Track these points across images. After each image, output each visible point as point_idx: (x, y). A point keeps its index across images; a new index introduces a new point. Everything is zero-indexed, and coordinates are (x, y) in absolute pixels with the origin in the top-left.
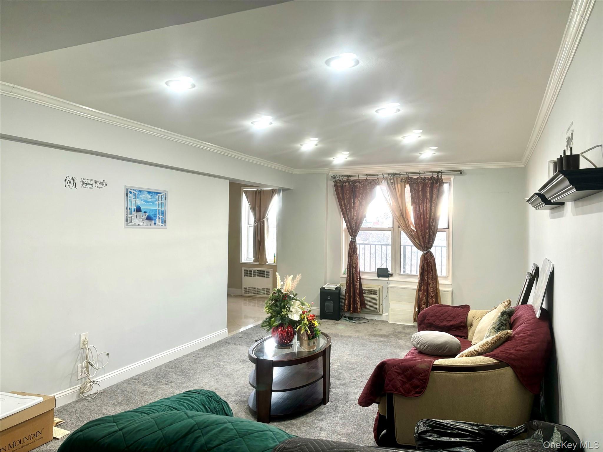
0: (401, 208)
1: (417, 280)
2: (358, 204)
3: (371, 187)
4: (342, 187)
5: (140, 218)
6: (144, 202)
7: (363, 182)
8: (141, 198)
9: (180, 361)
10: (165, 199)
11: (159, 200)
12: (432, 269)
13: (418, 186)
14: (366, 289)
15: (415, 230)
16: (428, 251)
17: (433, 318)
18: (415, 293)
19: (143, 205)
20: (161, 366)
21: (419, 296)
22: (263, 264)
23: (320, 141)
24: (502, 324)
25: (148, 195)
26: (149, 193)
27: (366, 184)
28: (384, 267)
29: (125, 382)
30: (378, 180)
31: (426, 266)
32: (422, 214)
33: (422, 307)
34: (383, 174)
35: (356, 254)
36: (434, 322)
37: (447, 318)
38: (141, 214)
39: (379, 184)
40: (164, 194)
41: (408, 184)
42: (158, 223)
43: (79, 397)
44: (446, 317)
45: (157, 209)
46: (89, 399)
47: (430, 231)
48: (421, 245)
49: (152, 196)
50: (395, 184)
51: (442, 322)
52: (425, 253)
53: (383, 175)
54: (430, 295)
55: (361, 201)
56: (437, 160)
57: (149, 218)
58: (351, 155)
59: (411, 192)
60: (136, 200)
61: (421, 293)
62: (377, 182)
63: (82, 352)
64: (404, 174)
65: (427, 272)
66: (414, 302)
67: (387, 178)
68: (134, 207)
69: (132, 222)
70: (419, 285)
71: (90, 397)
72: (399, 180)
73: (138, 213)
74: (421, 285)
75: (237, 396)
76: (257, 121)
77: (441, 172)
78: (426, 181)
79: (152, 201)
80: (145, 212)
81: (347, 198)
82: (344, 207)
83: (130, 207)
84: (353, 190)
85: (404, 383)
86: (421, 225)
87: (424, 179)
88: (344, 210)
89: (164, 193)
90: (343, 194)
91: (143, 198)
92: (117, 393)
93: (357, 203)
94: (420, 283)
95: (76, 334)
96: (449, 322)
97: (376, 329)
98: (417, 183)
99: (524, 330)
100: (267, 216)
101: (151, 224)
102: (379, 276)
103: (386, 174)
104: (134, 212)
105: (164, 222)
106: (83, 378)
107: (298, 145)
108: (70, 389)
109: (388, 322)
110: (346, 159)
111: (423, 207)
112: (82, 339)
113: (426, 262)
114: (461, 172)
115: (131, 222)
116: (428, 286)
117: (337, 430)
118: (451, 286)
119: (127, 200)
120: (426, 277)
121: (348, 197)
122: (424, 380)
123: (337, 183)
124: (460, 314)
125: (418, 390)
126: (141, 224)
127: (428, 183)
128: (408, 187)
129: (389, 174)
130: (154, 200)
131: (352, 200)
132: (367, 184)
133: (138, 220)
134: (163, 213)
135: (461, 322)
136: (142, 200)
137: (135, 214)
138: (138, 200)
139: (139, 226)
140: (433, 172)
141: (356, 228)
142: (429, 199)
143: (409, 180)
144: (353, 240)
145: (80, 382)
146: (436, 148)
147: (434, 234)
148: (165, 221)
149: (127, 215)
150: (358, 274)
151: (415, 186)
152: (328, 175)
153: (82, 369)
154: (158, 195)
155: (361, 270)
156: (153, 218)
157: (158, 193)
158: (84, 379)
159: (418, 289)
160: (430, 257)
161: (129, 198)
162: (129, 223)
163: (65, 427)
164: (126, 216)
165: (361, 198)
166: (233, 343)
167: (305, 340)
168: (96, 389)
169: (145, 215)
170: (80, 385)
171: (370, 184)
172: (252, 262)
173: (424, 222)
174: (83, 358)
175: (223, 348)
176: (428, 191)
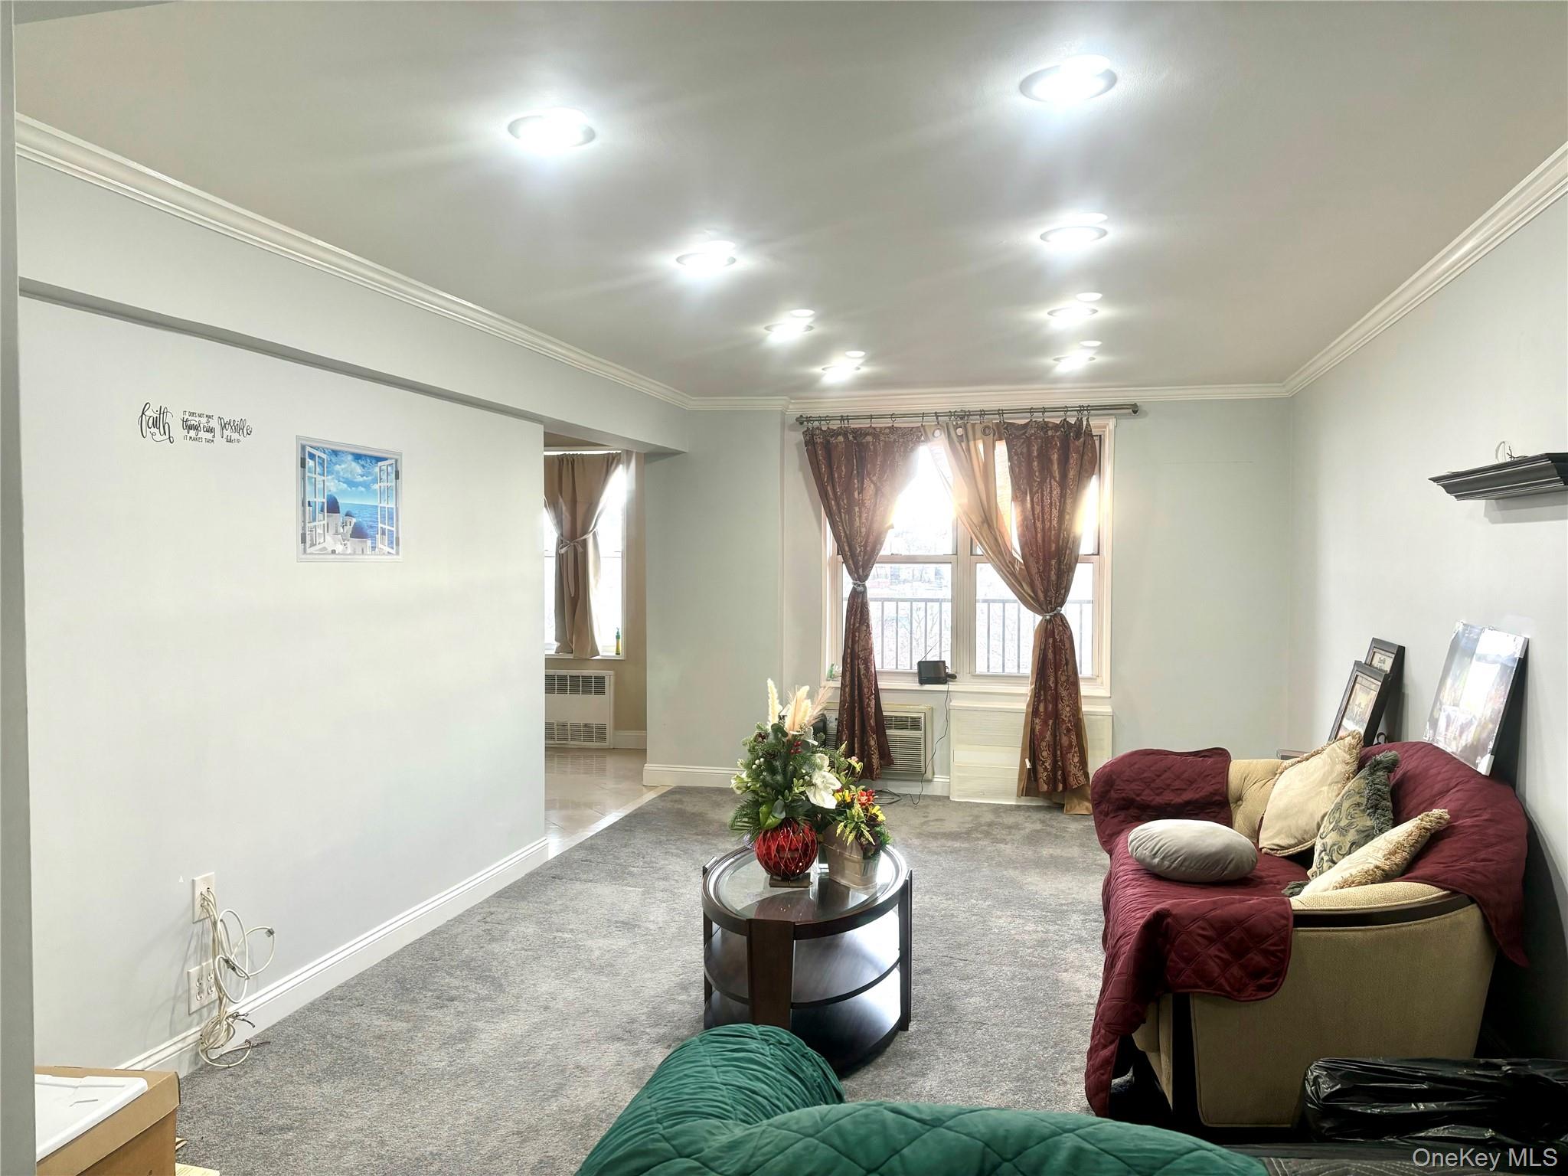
0: (985, 503)
1: (1027, 689)
2: (871, 492)
3: (906, 448)
4: (828, 448)
5: (337, 531)
6: (345, 485)
7: (883, 434)
8: (338, 472)
9: (445, 936)
10: (397, 477)
11: (381, 479)
12: (1066, 659)
13: (1029, 447)
14: (891, 717)
15: (1022, 561)
16: (1055, 612)
17: (1134, 786)
18: (1020, 721)
19: (343, 492)
20: (397, 955)
21: (1033, 730)
22: (584, 657)
23: (819, 319)
24: (1380, 793)
25: (354, 464)
26: (358, 457)
27: (892, 440)
28: (932, 657)
29: (312, 1007)
30: (922, 430)
31: (1050, 651)
32: (1038, 517)
33: (1043, 757)
34: (936, 413)
35: (868, 626)
36: (1138, 795)
37: (1173, 784)
38: (339, 518)
39: (927, 440)
40: (393, 461)
41: (1001, 439)
42: (380, 546)
43: (197, 1064)
44: (1168, 782)
45: (377, 507)
46: (229, 1067)
47: (1059, 562)
48: (1036, 599)
49: (363, 466)
50: (968, 441)
51: (1158, 795)
52: (1048, 617)
53: (937, 415)
54: (1064, 727)
55: (879, 484)
56: (1096, 376)
57: (358, 533)
58: (869, 360)
59: (1010, 459)
60: (325, 478)
61: (1037, 721)
62: (920, 434)
63: (200, 934)
64: (992, 413)
65: (1055, 668)
66: (1021, 746)
67: (947, 424)
68: (321, 500)
69: (318, 543)
70: (1034, 701)
71: (230, 1062)
72: (979, 428)
73: (332, 516)
74: (1039, 702)
75: (657, 1025)
76: (691, 254)
77: (1087, 410)
78: (1050, 433)
79: (365, 481)
80: (348, 514)
81: (840, 477)
82: (833, 502)
83: (312, 499)
84: (857, 454)
85: (1226, 965)
86: (1037, 546)
87: (1045, 426)
88: (834, 508)
89: (391, 459)
90: (830, 466)
91: (341, 473)
92: (307, 1042)
93: (870, 489)
94: (1035, 697)
95: (181, 880)
96: (1181, 794)
97: (928, 819)
98: (1024, 437)
99: (1467, 806)
100: (593, 529)
101: (363, 550)
102: (922, 682)
103: (945, 414)
104: (321, 515)
105: (394, 541)
106: (204, 1007)
107: (759, 329)
108: (171, 1042)
109: (948, 798)
110: (859, 372)
111: (1042, 501)
112: (197, 894)
113: (1051, 641)
114: (1135, 409)
115: (315, 545)
116: (1056, 703)
117: (977, 1098)
118: (1109, 700)
119: (304, 478)
120: (1052, 679)
121: (843, 473)
122: (1279, 954)
123: (813, 435)
124: (1205, 774)
125: (1264, 980)
126: (339, 548)
127: (1056, 439)
128: (1001, 448)
129: (950, 414)
130: (370, 478)
131: (856, 481)
132: (895, 440)
133: (331, 538)
134: (391, 518)
135: (1214, 794)
136: (341, 479)
137: (324, 519)
138: (330, 477)
139: (333, 556)
140: (1066, 409)
141: (866, 557)
142: (1057, 479)
143: (1006, 428)
144: (860, 589)
145: (195, 1022)
146: (1097, 343)
147: (1071, 570)
148: (398, 539)
149: (304, 522)
150: (872, 677)
151: (1019, 444)
152: (783, 413)
153: (201, 982)
154: (380, 464)
155: (878, 667)
156: (369, 532)
157: (379, 459)
158: (205, 1009)
159: (1031, 710)
160: (1061, 628)
161: (309, 472)
162: (311, 547)
163: (195, 1158)
164: (301, 524)
165: (880, 478)
166: (573, 876)
167: (854, 862)
168: (243, 1034)
169: (348, 524)
170: (198, 1029)
171: (901, 440)
172: (553, 652)
173: (1044, 541)
174: (202, 950)
175: (551, 894)
176: (1055, 457)
